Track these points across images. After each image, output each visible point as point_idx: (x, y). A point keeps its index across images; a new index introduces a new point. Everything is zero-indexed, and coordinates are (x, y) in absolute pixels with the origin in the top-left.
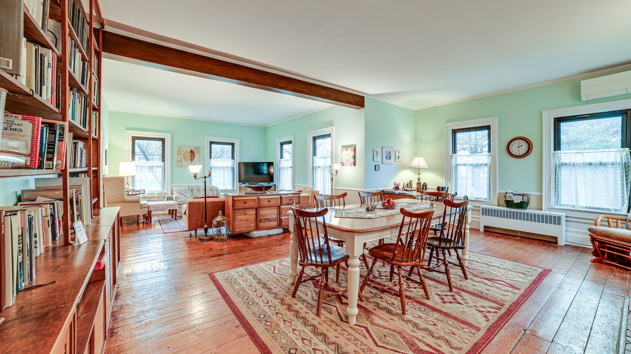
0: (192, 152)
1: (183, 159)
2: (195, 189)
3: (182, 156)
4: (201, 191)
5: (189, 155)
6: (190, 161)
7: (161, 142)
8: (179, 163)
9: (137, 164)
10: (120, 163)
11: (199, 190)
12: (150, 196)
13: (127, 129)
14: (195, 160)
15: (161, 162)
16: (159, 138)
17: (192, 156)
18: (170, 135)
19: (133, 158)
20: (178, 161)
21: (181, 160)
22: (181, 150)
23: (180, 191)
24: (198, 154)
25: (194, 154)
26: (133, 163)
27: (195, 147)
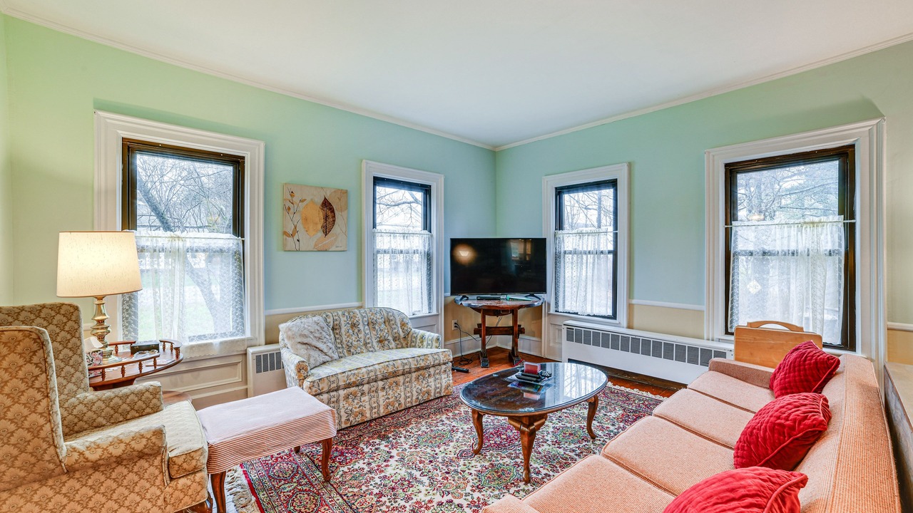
0: (326, 204)
1: (300, 227)
2: (343, 323)
3: (297, 217)
4: (361, 327)
5: (318, 216)
6: (321, 234)
7: (231, 169)
8: (290, 239)
9: (144, 243)
10: (64, 238)
11: (354, 325)
12: (196, 355)
13: (101, 106)
14: (336, 229)
15: (230, 236)
16: (225, 155)
17: (326, 217)
18: (262, 145)
19: (129, 220)
20: (285, 233)
21: (295, 231)
22: (296, 200)
23: (305, 336)
24: (344, 213)
25: (333, 211)
26: (129, 236)
27: (336, 191)
